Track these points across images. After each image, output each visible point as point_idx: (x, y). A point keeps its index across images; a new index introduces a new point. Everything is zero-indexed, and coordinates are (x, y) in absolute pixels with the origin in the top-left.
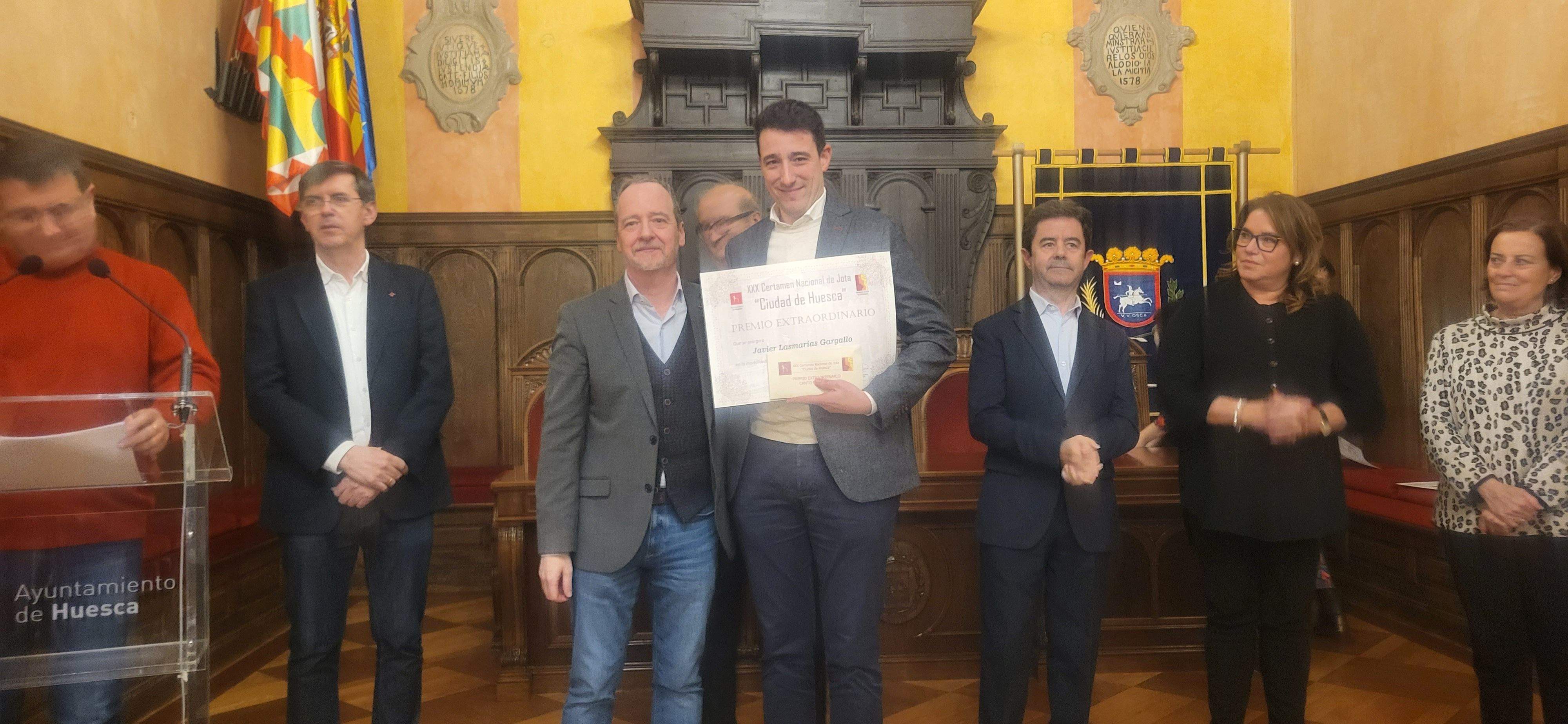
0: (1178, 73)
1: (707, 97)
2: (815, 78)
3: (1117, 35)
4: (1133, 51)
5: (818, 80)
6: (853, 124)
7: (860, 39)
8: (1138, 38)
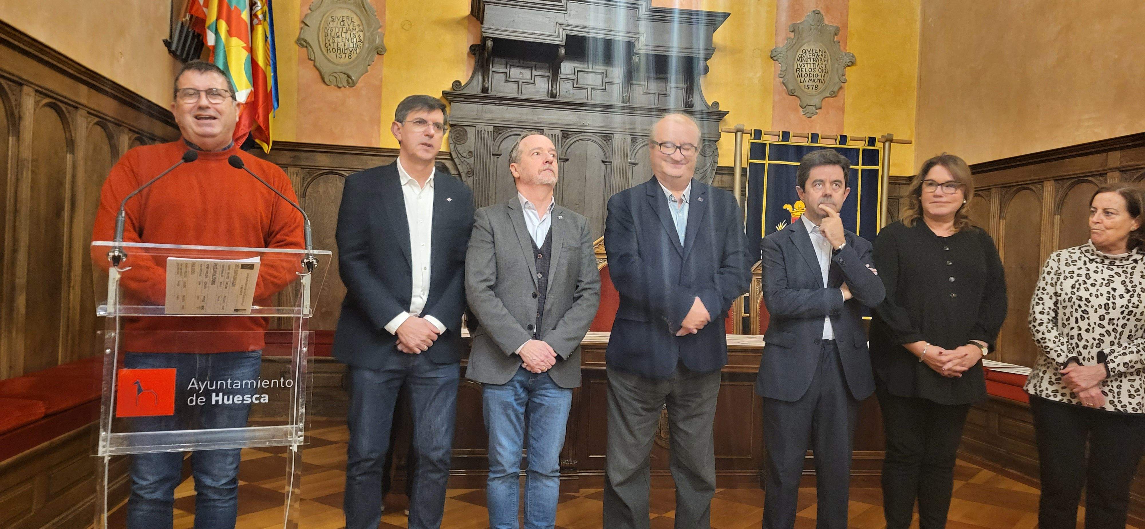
0: (843, 84)
1: (521, 75)
2: (598, 68)
3: (804, 55)
4: (815, 67)
6: (623, 102)
7: (637, 43)
8: (818, 58)
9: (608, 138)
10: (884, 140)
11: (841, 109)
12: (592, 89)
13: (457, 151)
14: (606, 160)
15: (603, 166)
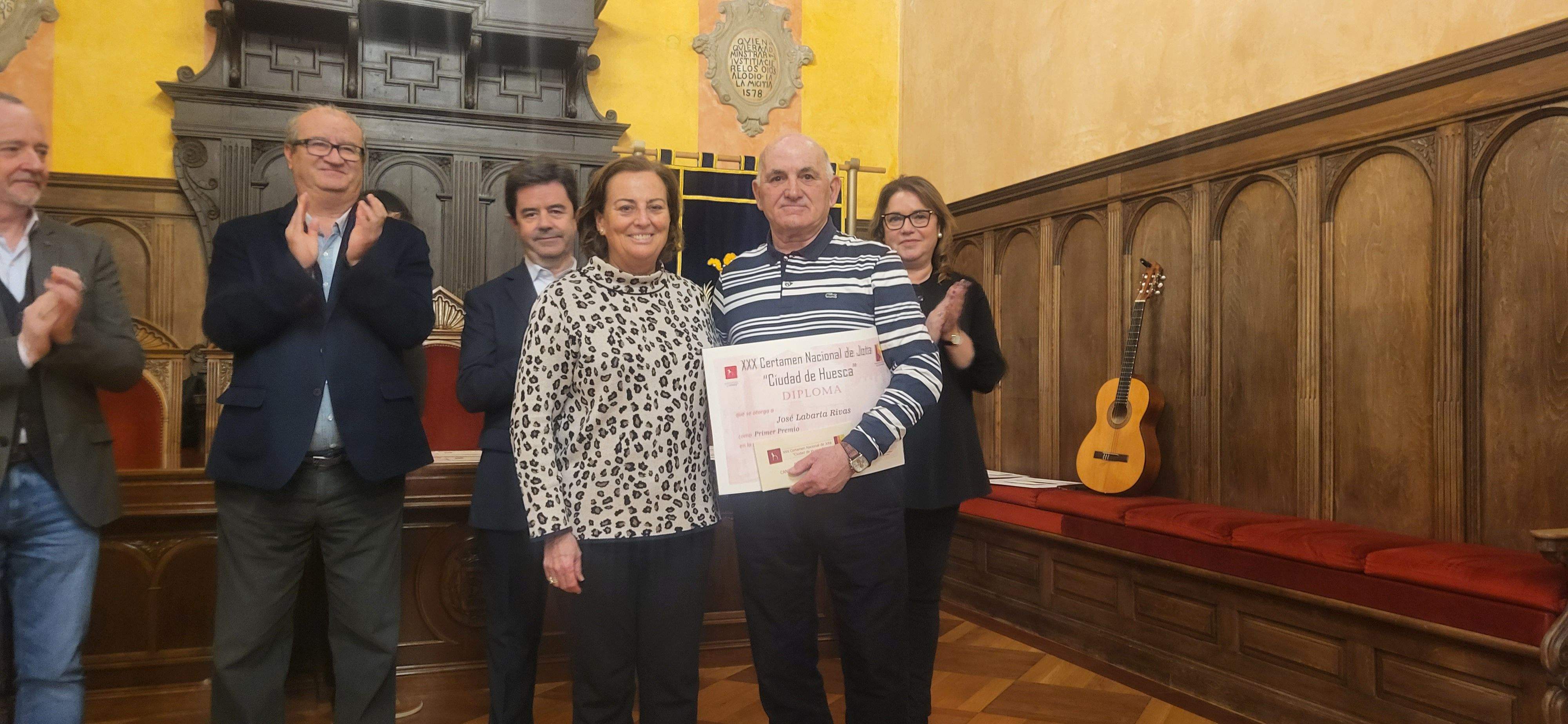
0: (797, 90)
1: (296, 61)
2: (426, 54)
3: (741, 46)
4: (756, 64)
5: (429, 57)
6: (466, 107)
7: (474, 16)
8: (759, 51)
9: (446, 162)
10: (847, 167)
11: (798, 126)
12: (416, 86)
13: (189, 179)
14: (442, 194)
15: (438, 204)
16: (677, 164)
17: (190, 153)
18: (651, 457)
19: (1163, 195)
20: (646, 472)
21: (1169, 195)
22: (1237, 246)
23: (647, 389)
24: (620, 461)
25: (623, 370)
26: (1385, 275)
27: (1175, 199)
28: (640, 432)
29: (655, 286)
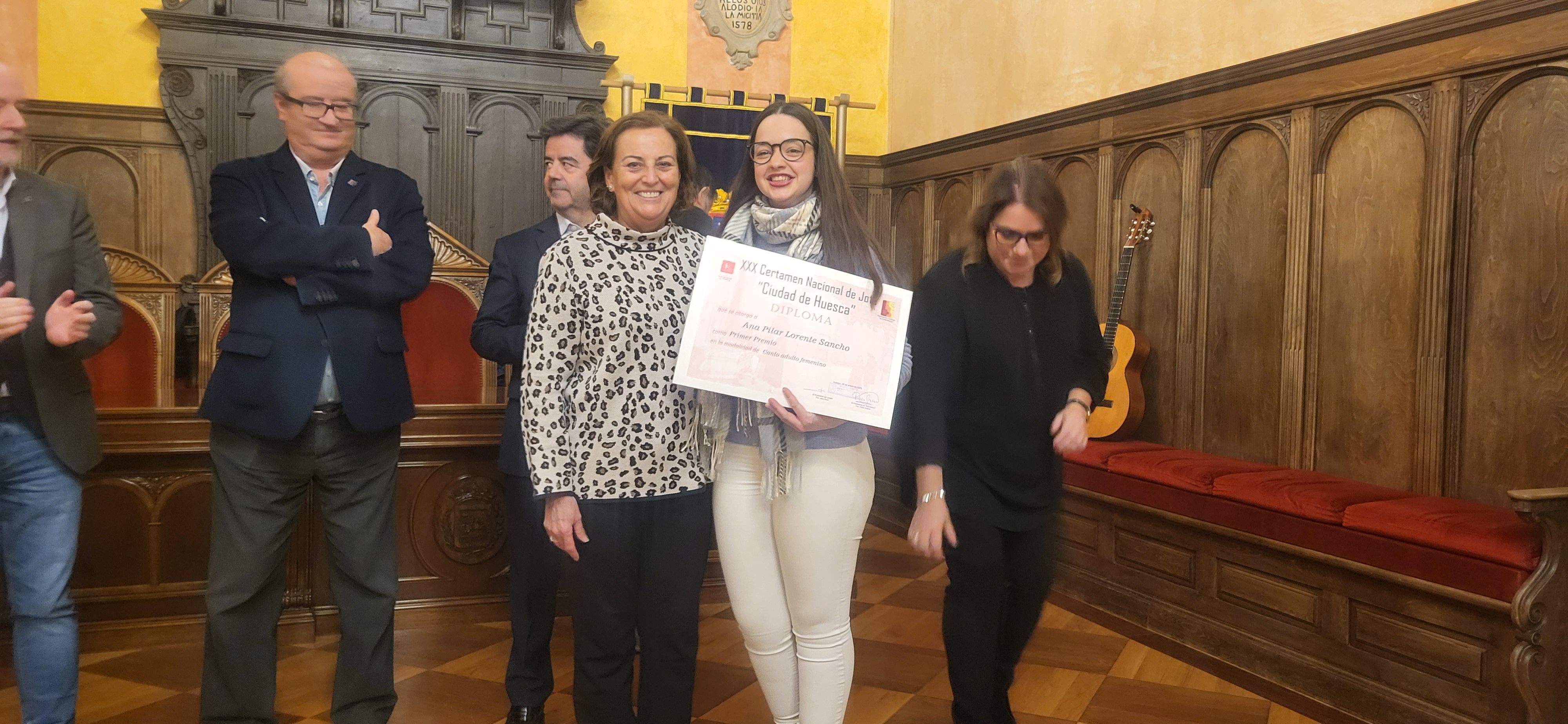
0: (787, 22)
9: (433, 93)
10: (837, 103)
11: (786, 59)
12: (402, 15)
13: (175, 108)
14: (429, 126)
15: (426, 136)
16: (666, 98)
17: (176, 82)
18: (657, 419)
19: (1155, 140)
20: (653, 433)
21: (1161, 141)
22: (1228, 193)
23: (654, 349)
24: (627, 422)
25: (632, 330)
26: (1375, 230)
27: (1167, 145)
28: (647, 392)
29: (663, 242)
